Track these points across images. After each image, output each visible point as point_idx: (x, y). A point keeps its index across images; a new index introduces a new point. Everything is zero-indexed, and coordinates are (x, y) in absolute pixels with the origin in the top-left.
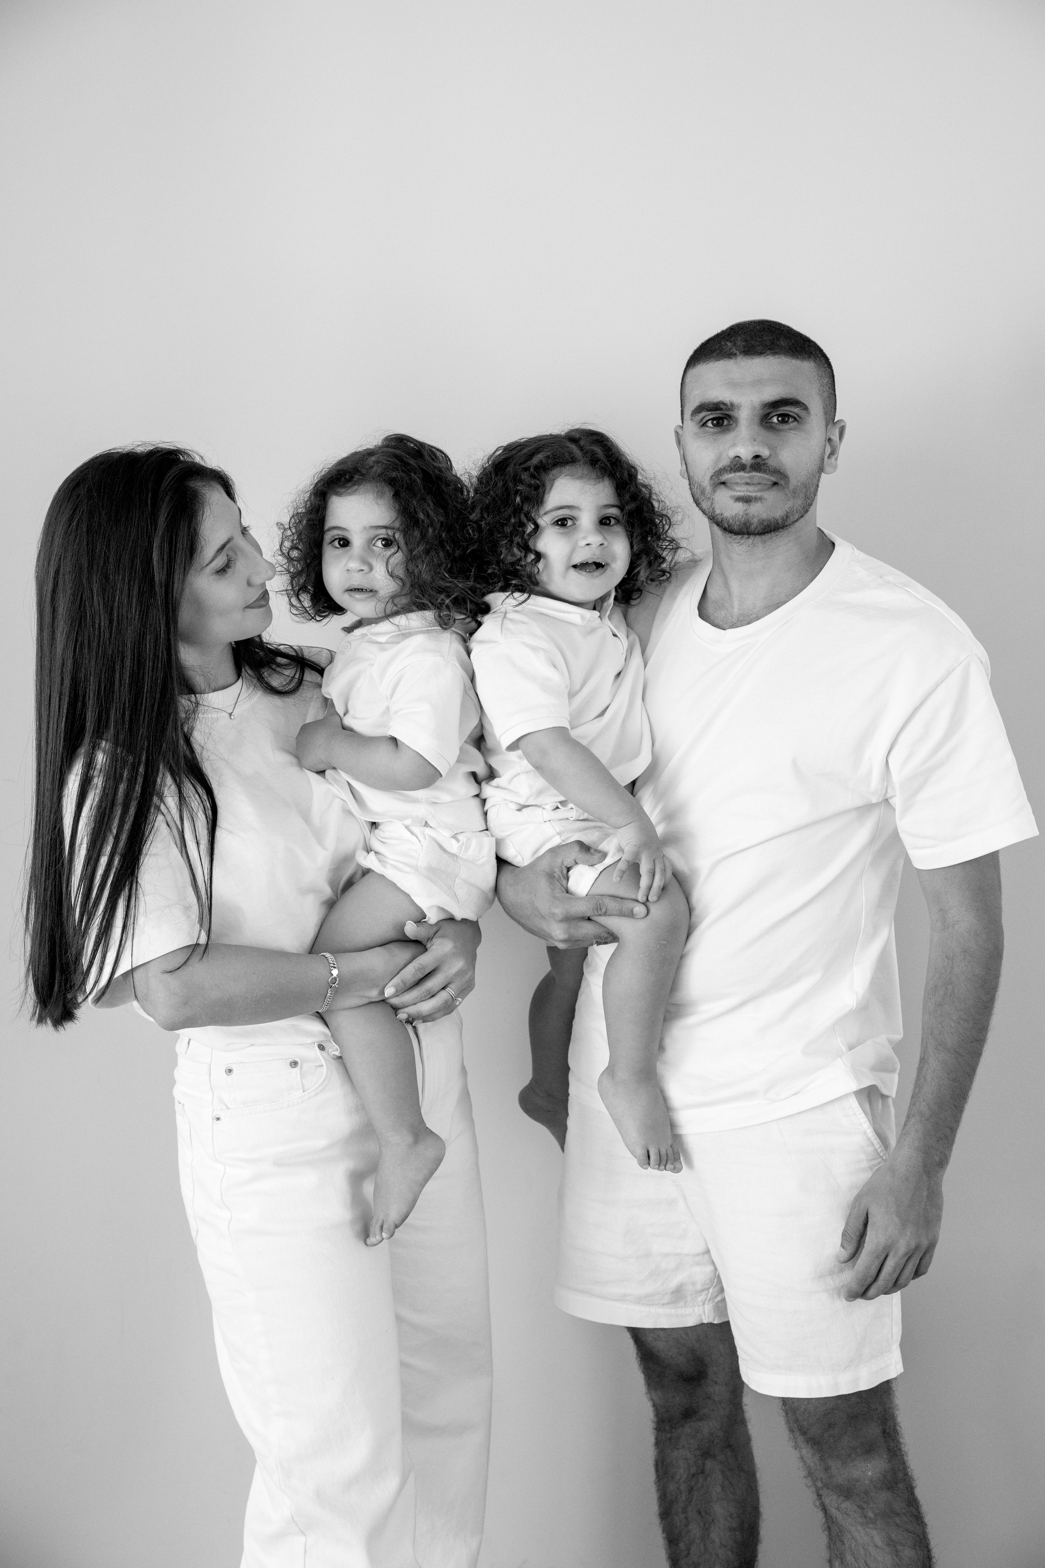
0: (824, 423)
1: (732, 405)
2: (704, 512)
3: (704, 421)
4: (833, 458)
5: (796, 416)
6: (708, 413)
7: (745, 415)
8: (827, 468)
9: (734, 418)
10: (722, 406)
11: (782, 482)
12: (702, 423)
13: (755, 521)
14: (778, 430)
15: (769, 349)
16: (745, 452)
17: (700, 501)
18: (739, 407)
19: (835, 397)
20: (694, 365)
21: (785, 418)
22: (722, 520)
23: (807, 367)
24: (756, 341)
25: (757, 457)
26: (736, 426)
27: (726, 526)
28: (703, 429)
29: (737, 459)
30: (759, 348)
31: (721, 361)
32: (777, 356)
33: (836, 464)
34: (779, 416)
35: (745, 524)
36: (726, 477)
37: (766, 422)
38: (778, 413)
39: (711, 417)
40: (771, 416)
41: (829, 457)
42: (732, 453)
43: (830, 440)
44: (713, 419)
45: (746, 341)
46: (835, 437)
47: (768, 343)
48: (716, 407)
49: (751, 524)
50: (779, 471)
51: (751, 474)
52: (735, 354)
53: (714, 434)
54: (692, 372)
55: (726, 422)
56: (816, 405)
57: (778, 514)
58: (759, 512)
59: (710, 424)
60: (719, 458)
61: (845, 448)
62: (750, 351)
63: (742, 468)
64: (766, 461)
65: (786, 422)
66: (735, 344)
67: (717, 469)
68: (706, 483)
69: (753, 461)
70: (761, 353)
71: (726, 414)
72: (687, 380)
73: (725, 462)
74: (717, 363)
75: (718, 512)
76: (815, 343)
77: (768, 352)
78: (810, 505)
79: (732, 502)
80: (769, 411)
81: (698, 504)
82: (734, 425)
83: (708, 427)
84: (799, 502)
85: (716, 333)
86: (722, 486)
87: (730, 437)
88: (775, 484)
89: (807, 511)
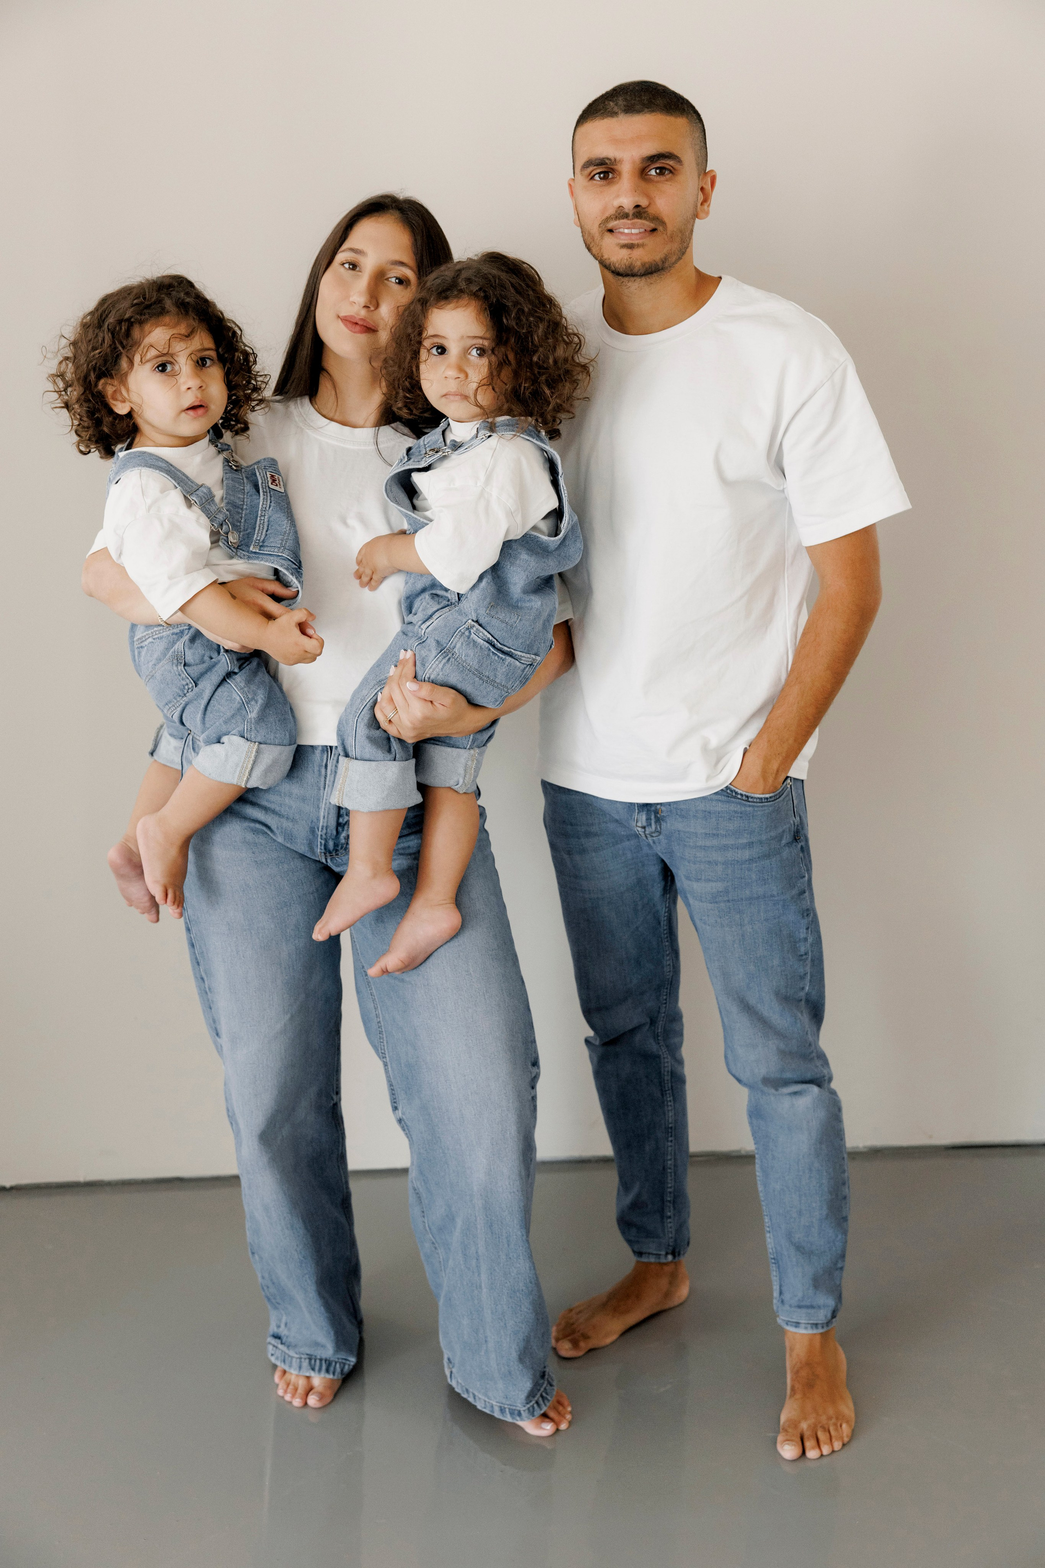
0: (696, 174)
2: (594, 256)
3: (592, 174)
4: (706, 205)
5: (671, 169)
6: (595, 167)
7: (627, 169)
8: (701, 215)
9: (617, 170)
10: (607, 161)
12: (590, 177)
13: (638, 263)
14: (658, 182)
15: (648, 108)
16: (627, 202)
17: (591, 246)
18: (621, 161)
19: (706, 149)
20: (583, 123)
21: (662, 171)
22: (610, 265)
23: (680, 122)
24: (635, 100)
25: (637, 206)
27: (613, 269)
28: (591, 182)
29: (621, 208)
30: (638, 107)
32: (653, 114)
33: (708, 211)
34: (656, 168)
35: (630, 267)
36: (611, 225)
37: (646, 175)
38: (656, 166)
39: (599, 171)
40: (649, 169)
41: (702, 204)
42: (616, 203)
43: (702, 189)
44: (600, 173)
45: (626, 100)
46: (708, 187)
47: (646, 102)
48: (602, 162)
49: (634, 267)
50: (658, 218)
51: (633, 221)
53: (601, 186)
54: (579, 130)
55: (611, 175)
56: (689, 158)
57: (657, 257)
59: (597, 177)
60: (605, 209)
61: (716, 197)
62: (630, 109)
63: (626, 216)
64: (646, 210)
66: (616, 105)
67: (604, 217)
68: (595, 229)
69: (635, 210)
70: (639, 112)
71: (611, 168)
72: (577, 138)
73: (611, 211)
74: (602, 121)
75: (606, 256)
76: (687, 101)
77: (646, 110)
78: (687, 248)
79: (617, 248)
80: (647, 164)
81: (589, 249)
82: (618, 177)
83: (595, 180)
84: (675, 246)
85: (601, 94)
86: (608, 234)
87: (614, 188)
88: (654, 230)
89: (683, 253)
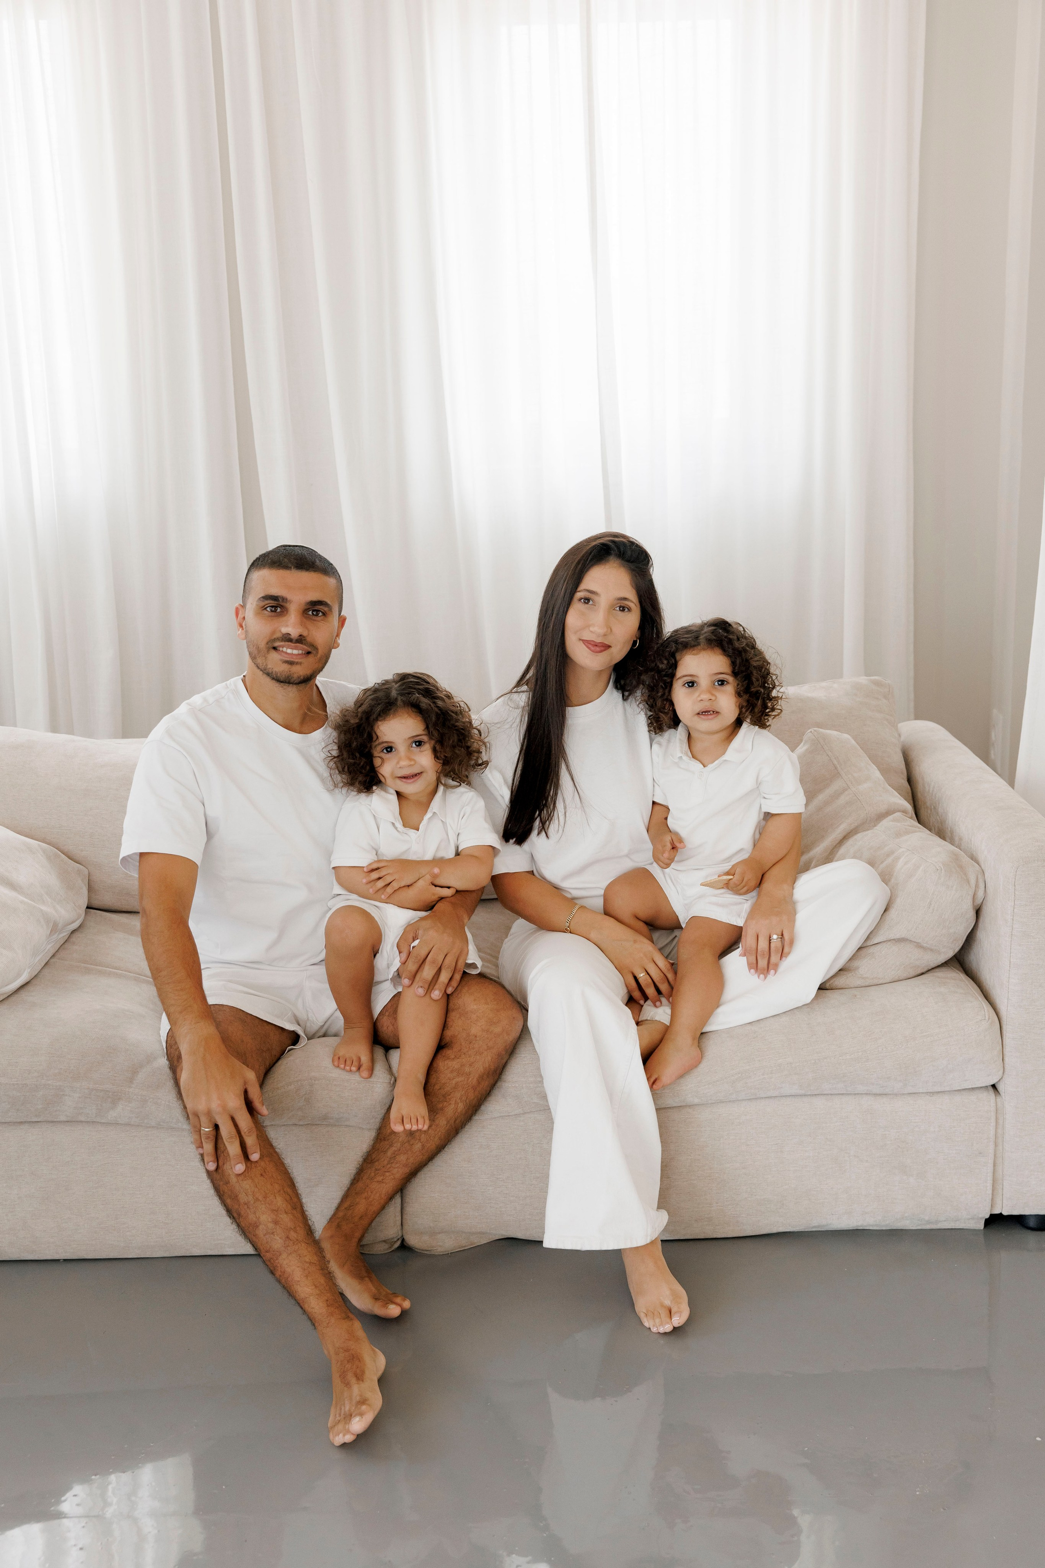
1: (287, 599)
11: (314, 652)
26: (287, 613)
31: (281, 570)
52: (291, 568)
58: (299, 671)
65: (317, 615)
